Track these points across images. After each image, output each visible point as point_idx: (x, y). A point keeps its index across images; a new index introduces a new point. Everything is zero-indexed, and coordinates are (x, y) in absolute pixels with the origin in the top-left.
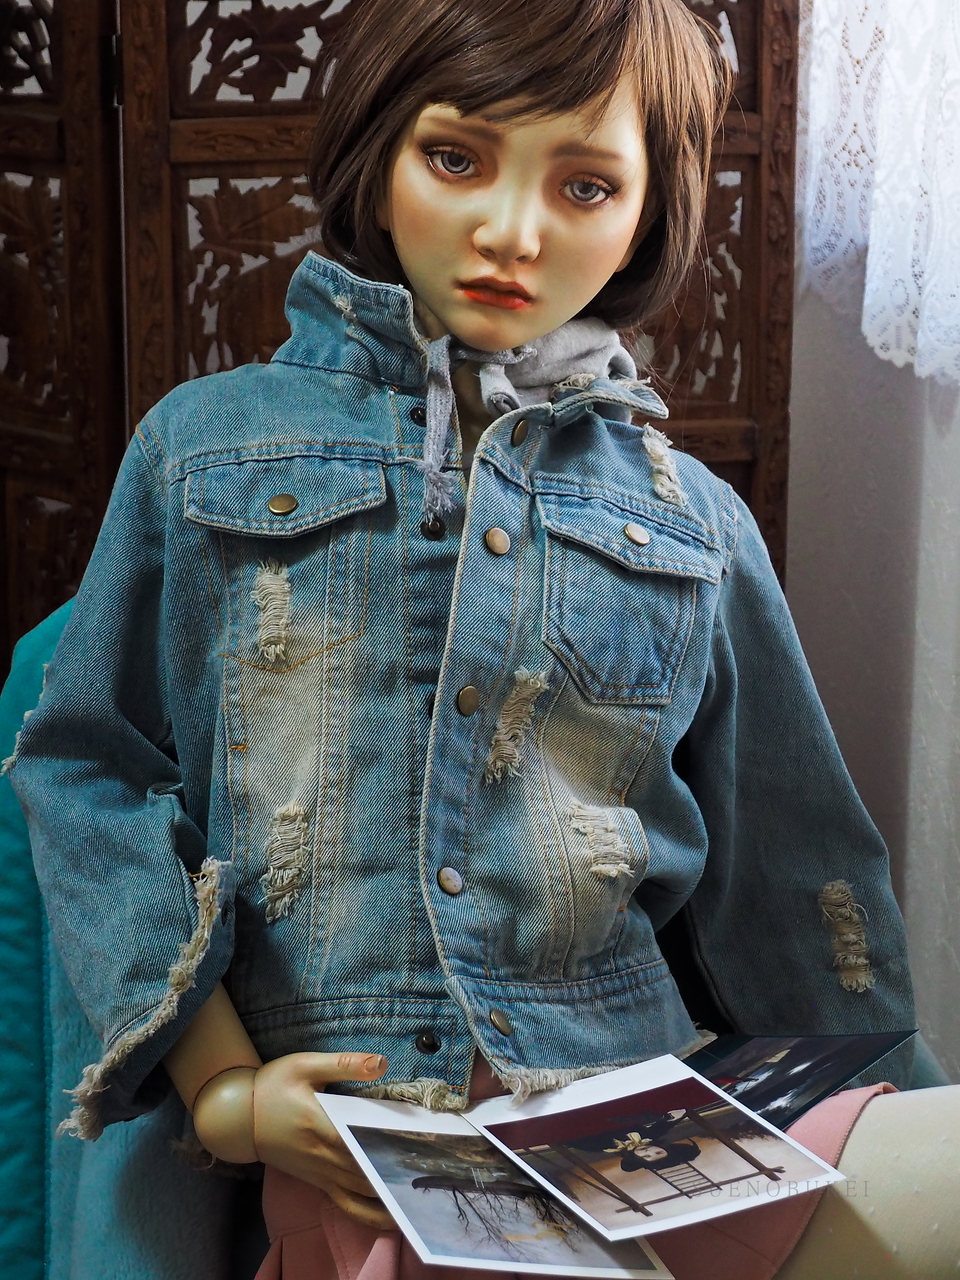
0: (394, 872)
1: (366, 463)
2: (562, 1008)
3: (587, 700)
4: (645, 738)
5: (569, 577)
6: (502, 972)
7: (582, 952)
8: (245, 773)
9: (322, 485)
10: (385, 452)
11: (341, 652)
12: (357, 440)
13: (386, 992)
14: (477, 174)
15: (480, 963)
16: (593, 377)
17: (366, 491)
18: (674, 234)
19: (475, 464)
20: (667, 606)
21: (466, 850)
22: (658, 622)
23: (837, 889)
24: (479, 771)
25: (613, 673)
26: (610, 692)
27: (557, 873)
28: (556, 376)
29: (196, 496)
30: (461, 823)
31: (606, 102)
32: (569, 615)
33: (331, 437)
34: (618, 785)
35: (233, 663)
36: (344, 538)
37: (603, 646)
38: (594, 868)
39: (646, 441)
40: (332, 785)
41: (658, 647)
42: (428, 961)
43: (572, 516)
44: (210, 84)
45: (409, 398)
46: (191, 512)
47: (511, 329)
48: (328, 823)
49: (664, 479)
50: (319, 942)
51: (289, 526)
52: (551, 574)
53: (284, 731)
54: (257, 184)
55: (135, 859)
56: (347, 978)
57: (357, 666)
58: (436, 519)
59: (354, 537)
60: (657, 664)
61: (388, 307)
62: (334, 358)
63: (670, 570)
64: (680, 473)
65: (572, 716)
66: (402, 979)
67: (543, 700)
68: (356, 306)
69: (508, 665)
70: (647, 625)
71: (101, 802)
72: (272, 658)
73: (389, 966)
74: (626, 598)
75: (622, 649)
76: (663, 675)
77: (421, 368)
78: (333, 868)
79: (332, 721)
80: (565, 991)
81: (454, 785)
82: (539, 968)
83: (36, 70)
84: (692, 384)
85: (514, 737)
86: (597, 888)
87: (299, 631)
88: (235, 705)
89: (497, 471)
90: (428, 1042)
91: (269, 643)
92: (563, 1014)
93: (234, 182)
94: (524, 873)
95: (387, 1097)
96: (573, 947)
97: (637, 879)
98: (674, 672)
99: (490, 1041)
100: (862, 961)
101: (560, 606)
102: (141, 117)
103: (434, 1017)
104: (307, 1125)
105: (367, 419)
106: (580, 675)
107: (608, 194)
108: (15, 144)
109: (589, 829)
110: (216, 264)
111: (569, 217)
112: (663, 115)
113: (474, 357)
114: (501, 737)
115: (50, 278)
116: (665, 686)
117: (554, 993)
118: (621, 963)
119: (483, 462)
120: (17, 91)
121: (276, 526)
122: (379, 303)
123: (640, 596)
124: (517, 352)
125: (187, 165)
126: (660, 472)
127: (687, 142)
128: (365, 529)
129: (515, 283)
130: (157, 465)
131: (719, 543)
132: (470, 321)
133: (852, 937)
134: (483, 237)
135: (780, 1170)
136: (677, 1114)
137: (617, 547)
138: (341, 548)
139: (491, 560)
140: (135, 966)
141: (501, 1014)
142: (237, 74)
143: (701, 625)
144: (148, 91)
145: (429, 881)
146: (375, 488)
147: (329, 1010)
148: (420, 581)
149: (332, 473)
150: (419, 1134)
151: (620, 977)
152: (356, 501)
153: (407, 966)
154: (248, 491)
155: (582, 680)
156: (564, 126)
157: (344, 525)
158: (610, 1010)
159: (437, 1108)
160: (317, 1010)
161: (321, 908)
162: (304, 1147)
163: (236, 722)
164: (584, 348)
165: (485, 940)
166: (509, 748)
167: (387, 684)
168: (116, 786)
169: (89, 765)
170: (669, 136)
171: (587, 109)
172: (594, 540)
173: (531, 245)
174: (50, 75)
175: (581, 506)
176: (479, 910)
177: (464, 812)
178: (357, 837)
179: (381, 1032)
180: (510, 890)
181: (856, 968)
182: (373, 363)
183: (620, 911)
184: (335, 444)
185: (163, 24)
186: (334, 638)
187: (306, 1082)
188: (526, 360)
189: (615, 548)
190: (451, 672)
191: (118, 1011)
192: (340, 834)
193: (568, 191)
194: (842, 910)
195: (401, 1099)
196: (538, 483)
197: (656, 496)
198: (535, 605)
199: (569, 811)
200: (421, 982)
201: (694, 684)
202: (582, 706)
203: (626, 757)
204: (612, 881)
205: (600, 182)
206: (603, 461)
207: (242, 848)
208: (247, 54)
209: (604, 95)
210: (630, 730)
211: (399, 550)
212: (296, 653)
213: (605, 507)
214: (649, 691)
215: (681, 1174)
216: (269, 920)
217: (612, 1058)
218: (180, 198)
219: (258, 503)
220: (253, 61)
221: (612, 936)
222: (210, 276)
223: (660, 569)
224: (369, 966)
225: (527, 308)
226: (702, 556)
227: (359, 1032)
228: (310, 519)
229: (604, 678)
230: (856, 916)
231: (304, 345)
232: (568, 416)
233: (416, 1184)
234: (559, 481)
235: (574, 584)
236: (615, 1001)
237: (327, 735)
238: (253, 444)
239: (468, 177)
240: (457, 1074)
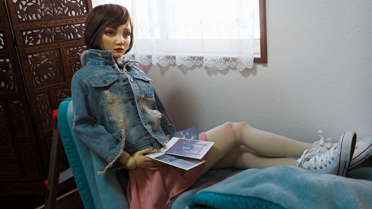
0: (138, 125)
1: (112, 74)
4: (153, 101)
5: (141, 83)
8: (113, 118)
9: (109, 78)
11: (120, 99)
13: (144, 140)
14: (113, 35)
17: (115, 78)
20: (149, 85)
24: (141, 109)
25: (148, 94)
26: (149, 96)
27: (155, 119)
32: (143, 88)
35: (105, 104)
37: (147, 91)
40: (125, 116)
41: (150, 90)
43: (136, 76)
44: (28, 43)
45: (112, 66)
46: (94, 85)
47: (120, 55)
48: (127, 121)
49: (140, 70)
50: (131, 137)
51: (107, 84)
52: (139, 83)
53: (116, 111)
54: (37, 55)
56: (138, 140)
57: (122, 100)
58: (125, 79)
59: (116, 84)
60: (151, 92)
61: (108, 54)
62: (99, 63)
66: (145, 138)
67: (144, 99)
68: (102, 55)
69: (140, 95)
70: (149, 87)
72: (111, 102)
73: (142, 137)
77: (113, 62)
78: (130, 127)
79: (122, 108)
81: (140, 112)
83: (2, 45)
87: (113, 98)
88: (108, 110)
89: (127, 72)
90: (152, 145)
91: (110, 100)
93: (34, 55)
94: (152, 120)
95: (151, 153)
100: (169, 122)
102: (20, 48)
103: (151, 141)
104: (145, 160)
106: (146, 95)
109: (155, 113)
110: (34, 66)
111: (125, 39)
114: (141, 105)
116: (152, 94)
121: (105, 85)
122: (106, 53)
123: (147, 84)
125: (28, 54)
128: (117, 82)
129: (122, 48)
132: (116, 54)
133: (167, 120)
134: (117, 42)
135: (205, 144)
138: (115, 86)
139: (132, 83)
142: (31, 41)
144: (21, 45)
147: (137, 145)
148: (126, 87)
149: (109, 76)
150: (160, 156)
153: (145, 136)
154: (99, 81)
156: (124, 26)
157: (114, 83)
160: (136, 146)
161: (130, 132)
163: (108, 112)
165: (152, 130)
167: (127, 102)
169: (86, 124)
172: (141, 78)
174: (4, 46)
176: (149, 126)
177: (142, 115)
178: (131, 122)
179: (146, 145)
180: (151, 123)
184: (107, 73)
185: (21, 36)
186: (118, 97)
187: (142, 155)
190: (136, 98)
192: (129, 122)
193: (124, 35)
194: (165, 117)
196: (130, 73)
199: (152, 112)
200: (148, 137)
202: (147, 99)
203: (152, 104)
204: (159, 119)
205: (128, 33)
206: (134, 69)
208: (32, 38)
210: (151, 100)
212: (114, 101)
215: (195, 149)
218: (28, 58)
219: (101, 82)
220: (33, 39)
222: (33, 68)
224: (140, 137)
227: (143, 146)
233: (171, 161)
237: (122, 110)
240: (157, 147)
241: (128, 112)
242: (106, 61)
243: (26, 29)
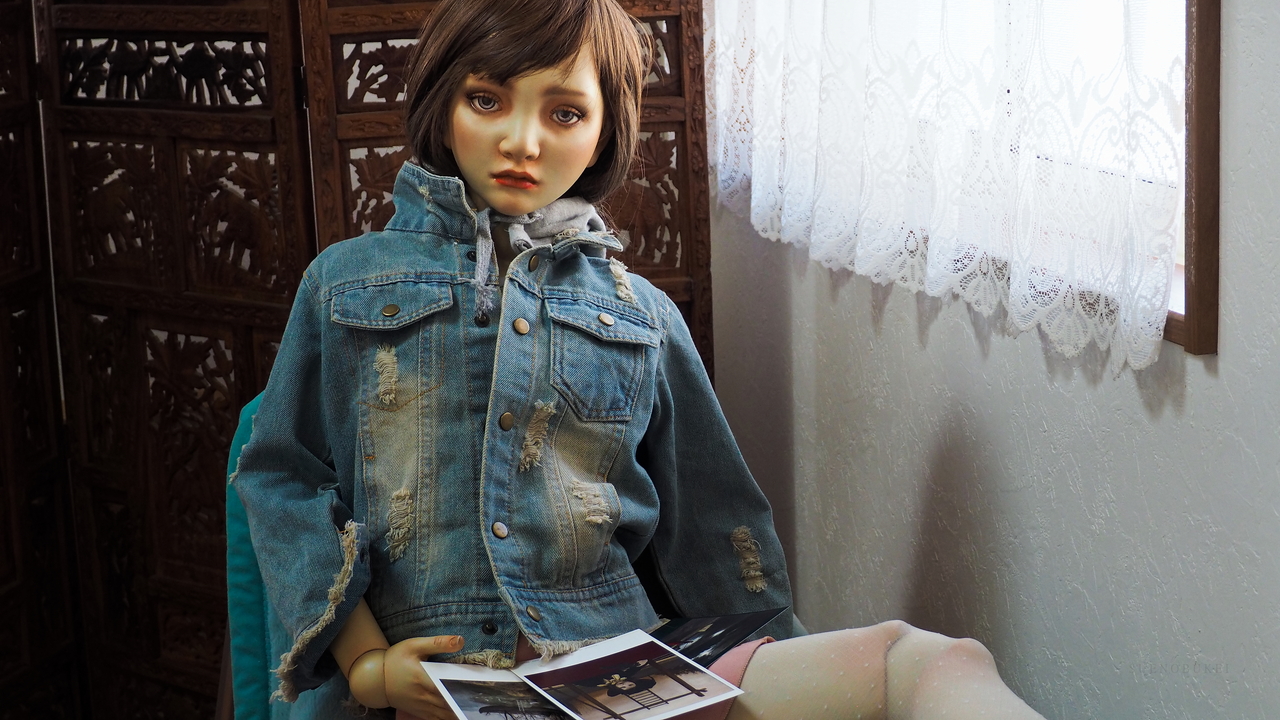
0: (466, 527)
1: (440, 284)
2: (572, 604)
3: (580, 419)
4: (617, 441)
5: (566, 346)
6: (534, 584)
7: (583, 570)
8: (376, 473)
9: (414, 298)
10: (453, 278)
11: (429, 397)
12: (435, 270)
13: (463, 599)
14: (500, 109)
15: (520, 578)
16: (578, 230)
17: (440, 300)
18: (621, 141)
19: (507, 281)
20: (627, 362)
21: (509, 512)
22: (621, 371)
23: (742, 531)
24: (516, 463)
25: (595, 402)
26: (594, 414)
27: (566, 523)
28: (555, 231)
29: (339, 308)
30: (505, 495)
31: (574, 61)
32: (567, 368)
33: (419, 270)
34: (602, 470)
35: (364, 407)
36: (428, 328)
37: (589, 386)
38: (588, 519)
39: (611, 266)
40: (426, 476)
41: (623, 386)
42: (488, 580)
43: (567, 310)
44: (360, 93)
45: (466, 246)
46: (335, 317)
47: (526, 202)
48: (425, 499)
49: (622, 288)
50: (422, 572)
51: (395, 322)
52: (555, 345)
53: (396, 446)
54: (391, 150)
55: (310, 528)
56: (439, 592)
57: (439, 404)
58: (483, 314)
59: (434, 327)
60: (622, 397)
62: (420, 224)
63: (627, 339)
64: (633, 285)
65: (570, 429)
66: (473, 592)
67: (553, 420)
68: (432, 192)
69: (530, 399)
70: (615, 373)
71: (289, 496)
72: (388, 402)
73: (465, 583)
74: (601, 358)
75: (601, 388)
76: (627, 403)
77: (473, 228)
78: (429, 527)
79: (425, 438)
80: (574, 595)
81: (501, 472)
82: (557, 581)
83: (258, 91)
84: (653, 258)
85: (537, 443)
86: (590, 531)
87: (401, 385)
88: (367, 432)
89: (519, 285)
90: (489, 628)
91: (385, 393)
92: (573, 608)
93: (376, 150)
94: (545, 522)
95: (465, 662)
96: (577, 567)
97: (615, 524)
98: (633, 401)
99: (527, 625)
100: (758, 573)
101: (561, 363)
102: (319, 114)
103: (493, 613)
104: (416, 681)
105: (441, 259)
106: (575, 404)
107: (579, 118)
108: (248, 134)
109: (584, 496)
110: (369, 199)
111: (557, 132)
112: (610, 69)
113: (504, 220)
114: (529, 443)
115: (272, 212)
116: (628, 409)
117: (567, 596)
118: (608, 577)
119: (511, 280)
120: (248, 104)
121: (387, 323)
122: (444, 189)
123: (611, 356)
124: (531, 216)
125: (348, 141)
126: (620, 284)
127: (626, 86)
128: (441, 322)
129: (525, 173)
130: (316, 293)
131: (658, 324)
132: (500, 197)
133: (752, 559)
134: (505, 146)
135: (704, 690)
136: (642, 663)
137: (594, 327)
138: (427, 335)
139: (517, 337)
140: (310, 592)
141: (535, 609)
142: (375, 86)
143: (648, 373)
144: (323, 98)
145: (487, 530)
146: (446, 298)
147: (429, 612)
148: (475, 352)
149: (420, 290)
150: (484, 682)
151: (608, 586)
152: (435, 306)
153: (476, 583)
154: (369, 304)
155: (576, 407)
156: (548, 77)
157: (428, 320)
158: (603, 605)
159: (495, 668)
160: (422, 612)
161: (423, 551)
162: (416, 695)
163: (368, 442)
164: (572, 215)
165: (522, 565)
166: (533, 449)
167: (458, 415)
168: (298, 486)
170: (614, 82)
171: (562, 66)
172: (581, 323)
173: (533, 149)
174: (265, 92)
175: (572, 304)
176: (520, 548)
177: (508, 489)
178: (443, 507)
179: (462, 624)
180: (537, 535)
181: (754, 578)
182: (444, 226)
183: (606, 545)
184: (421, 273)
185: (330, 58)
186: (425, 388)
187: (414, 657)
188: (537, 221)
189: (594, 328)
190: (496, 405)
191: (301, 619)
192: (433, 506)
193: (555, 116)
194: (745, 544)
195: (474, 663)
196: (546, 292)
197: (618, 298)
198: (546, 364)
199: (572, 486)
200: (484, 593)
201: (646, 408)
202: (579, 424)
203: (606, 452)
204: (599, 526)
205: (574, 110)
206: (585, 278)
207: (374, 518)
208: (380, 74)
209: (573, 56)
210: (608, 436)
211: (462, 334)
212: (402, 399)
213: (587, 305)
214: (618, 413)
215: (645, 697)
216: (392, 560)
217: (604, 634)
218: (345, 161)
219: (377, 310)
220: (384, 78)
221: (602, 560)
222: (365, 205)
223: (621, 339)
224: (452, 584)
225: (534, 188)
226: (648, 332)
227: (448, 624)
228: (407, 318)
229: (590, 406)
230: (753, 547)
231: (402, 217)
232: (562, 252)
233: (481, 711)
234: (559, 291)
235: (569, 350)
236: (605, 600)
237: (423, 447)
238: (372, 276)
239: (494, 112)
240: (508, 646)
241: (444, 460)
242: (447, 223)
243: (356, 30)
